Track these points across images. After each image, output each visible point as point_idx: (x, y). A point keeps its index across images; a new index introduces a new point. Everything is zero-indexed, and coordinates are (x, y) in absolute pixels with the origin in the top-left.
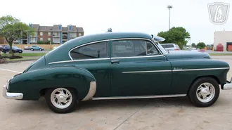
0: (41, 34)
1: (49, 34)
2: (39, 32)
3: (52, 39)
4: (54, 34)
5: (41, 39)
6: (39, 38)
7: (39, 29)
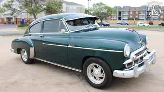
0: (131, 13)
1: (137, 13)
2: (129, 12)
3: (138, 16)
4: (140, 12)
5: (131, 17)
6: (129, 16)
7: (129, 9)
